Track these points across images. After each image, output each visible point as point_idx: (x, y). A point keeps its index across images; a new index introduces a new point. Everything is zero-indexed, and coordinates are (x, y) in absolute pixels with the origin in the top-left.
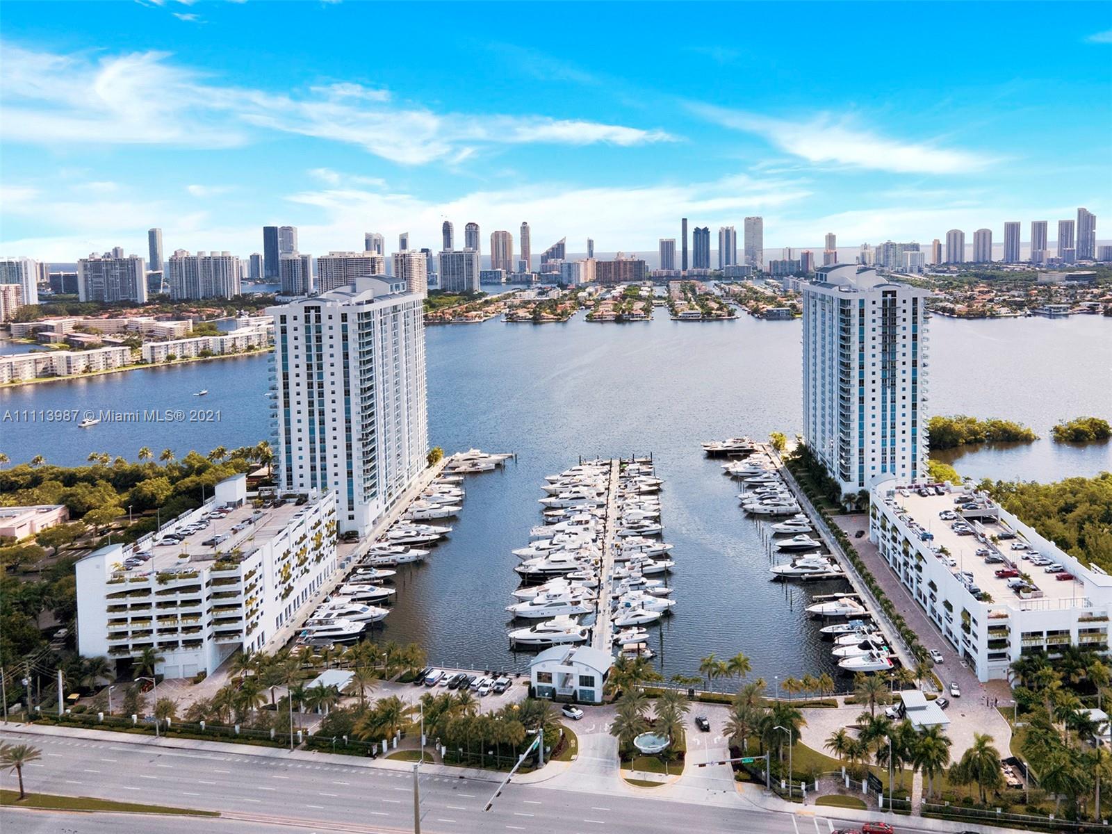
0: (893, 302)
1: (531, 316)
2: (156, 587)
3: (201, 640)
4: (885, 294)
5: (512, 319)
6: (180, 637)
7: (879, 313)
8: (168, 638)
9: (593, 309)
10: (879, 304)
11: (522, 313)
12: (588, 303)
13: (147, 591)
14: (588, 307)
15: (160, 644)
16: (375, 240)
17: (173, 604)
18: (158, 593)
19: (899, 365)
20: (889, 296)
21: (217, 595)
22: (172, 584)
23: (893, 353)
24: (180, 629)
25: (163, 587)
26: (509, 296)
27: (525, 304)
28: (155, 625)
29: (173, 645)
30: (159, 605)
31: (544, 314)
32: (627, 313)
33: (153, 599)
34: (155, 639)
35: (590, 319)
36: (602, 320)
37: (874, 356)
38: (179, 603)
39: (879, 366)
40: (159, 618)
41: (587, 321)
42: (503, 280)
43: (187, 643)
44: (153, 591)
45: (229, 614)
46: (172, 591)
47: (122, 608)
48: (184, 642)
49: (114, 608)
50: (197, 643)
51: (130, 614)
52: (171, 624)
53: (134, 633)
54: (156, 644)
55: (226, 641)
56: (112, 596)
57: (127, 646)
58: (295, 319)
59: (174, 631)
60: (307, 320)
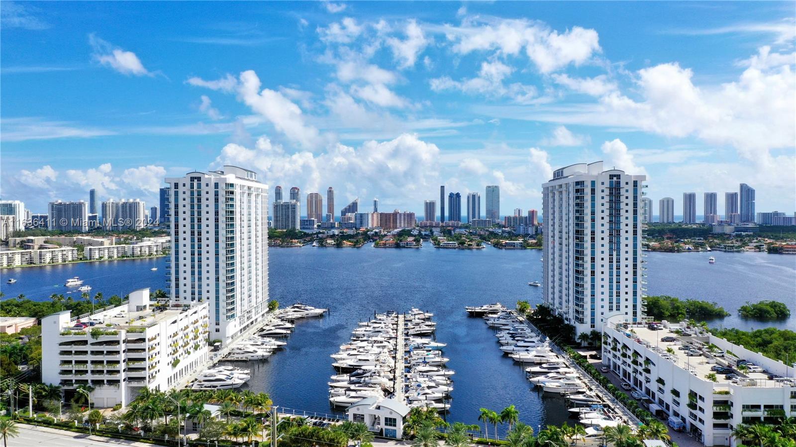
0: (618, 183)
2: (91, 340)
3: (118, 381)
4: (611, 177)
6: (106, 377)
7: (607, 192)
8: (97, 377)
10: (607, 184)
13: (85, 342)
15: (93, 381)
17: (101, 353)
18: (92, 344)
19: (622, 233)
20: (615, 179)
21: (130, 350)
22: (102, 338)
23: (618, 223)
24: (105, 372)
25: (95, 341)
28: (90, 367)
29: (100, 383)
30: (93, 353)
31: (344, 242)
33: (88, 347)
34: (89, 377)
35: (377, 246)
36: (386, 246)
37: (603, 225)
38: (105, 352)
39: (607, 233)
40: (93, 362)
41: (374, 247)
43: (111, 382)
44: (89, 343)
45: (137, 365)
46: (101, 343)
47: (69, 353)
48: (108, 381)
49: (63, 353)
50: (116, 382)
51: (74, 358)
52: (99, 367)
53: (76, 371)
54: (89, 381)
55: (135, 384)
56: (61, 344)
57: (72, 381)
58: (184, 185)
59: (101, 372)
60: (192, 186)
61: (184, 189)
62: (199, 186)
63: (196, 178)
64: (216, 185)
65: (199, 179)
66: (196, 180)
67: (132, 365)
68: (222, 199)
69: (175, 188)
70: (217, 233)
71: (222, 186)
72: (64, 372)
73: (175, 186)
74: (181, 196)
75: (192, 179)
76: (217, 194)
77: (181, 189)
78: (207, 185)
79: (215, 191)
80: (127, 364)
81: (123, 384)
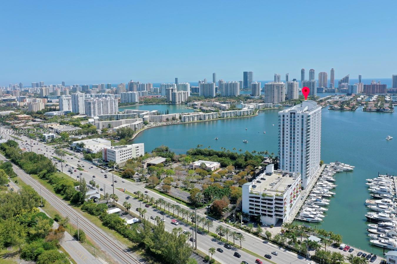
1: (340, 108)
2: (261, 197)
3: (272, 216)
5: (332, 109)
6: (267, 213)
8: (264, 212)
9: (365, 105)
11: (336, 106)
12: (363, 103)
13: (259, 198)
14: (363, 105)
15: (261, 214)
16: (278, 76)
17: (265, 203)
18: (262, 199)
21: (277, 203)
22: (266, 198)
24: (267, 211)
26: (328, 98)
27: (336, 102)
28: (261, 208)
29: (265, 215)
30: (262, 203)
31: (345, 107)
32: (382, 108)
33: (260, 200)
34: (260, 212)
35: (365, 110)
36: (370, 111)
38: (267, 203)
40: (262, 206)
41: (363, 111)
42: (324, 91)
43: (269, 215)
44: (261, 198)
45: (280, 210)
46: (266, 199)
47: (253, 201)
48: (268, 215)
49: (250, 201)
50: (271, 216)
51: (255, 203)
52: (265, 209)
53: (255, 209)
54: (260, 214)
55: (278, 217)
56: (250, 197)
57: (253, 212)
58: (287, 116)
59: (265, 211)
60: (291, 117)
61: (287, 118)
62: (294, 117)
63: (293, 113)
64: (303, 117)
65: (294, 113)
66: (293, 114)
67: (277, 209)
68: (305, 123)
69: (283, 117)
70: (302, 139)
71: (305, 117)
72: (250, 208)
73: (283, 116)
74: (286, 121)
75: (291, 113)
76: (302, 120)
77: (286, 118)
78: (298, 116)
79: (302, 119)
80: (275, 208)
81: (274, 217)
